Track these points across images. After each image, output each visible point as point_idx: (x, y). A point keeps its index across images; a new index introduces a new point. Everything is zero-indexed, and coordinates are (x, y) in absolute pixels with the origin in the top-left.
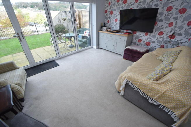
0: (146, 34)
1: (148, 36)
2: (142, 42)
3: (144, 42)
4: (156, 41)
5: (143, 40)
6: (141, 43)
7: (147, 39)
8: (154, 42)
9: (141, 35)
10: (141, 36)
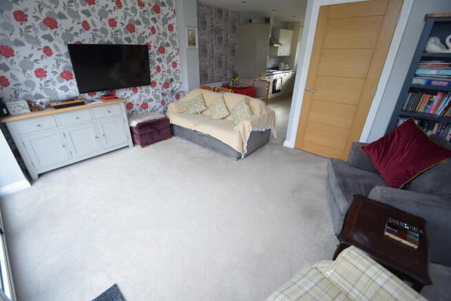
0: (135, 91)
1: (138, 93)
2: (135, 107)
3: (138, 105)
4: (152, 97)
5: (134, 103)
6: (133, 109)
7: (140, 98)
8: (151, 100)
9: (127, 95)
10: (128, 97)
